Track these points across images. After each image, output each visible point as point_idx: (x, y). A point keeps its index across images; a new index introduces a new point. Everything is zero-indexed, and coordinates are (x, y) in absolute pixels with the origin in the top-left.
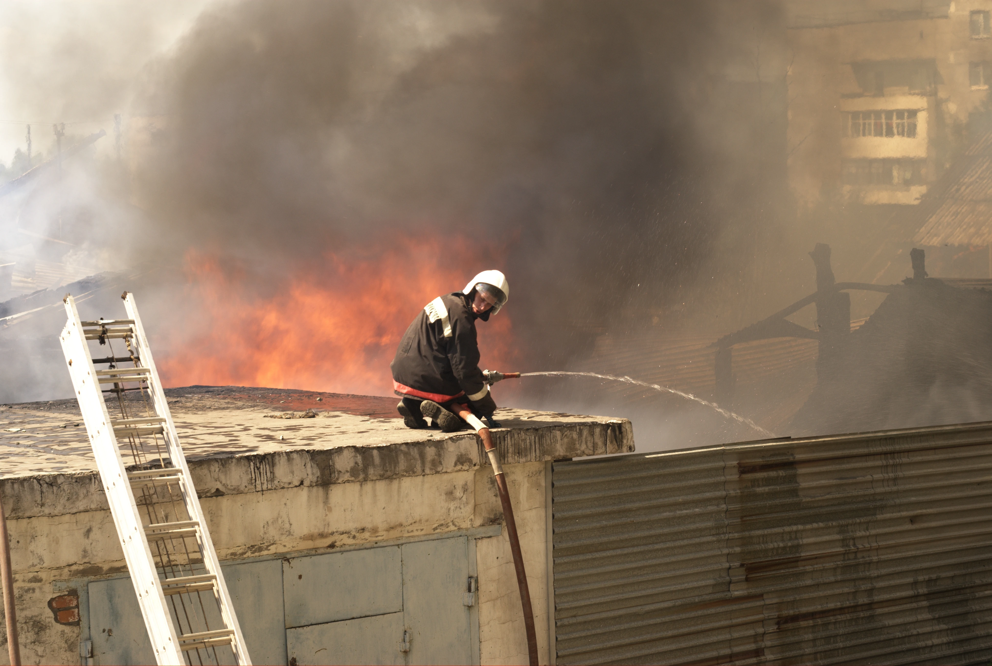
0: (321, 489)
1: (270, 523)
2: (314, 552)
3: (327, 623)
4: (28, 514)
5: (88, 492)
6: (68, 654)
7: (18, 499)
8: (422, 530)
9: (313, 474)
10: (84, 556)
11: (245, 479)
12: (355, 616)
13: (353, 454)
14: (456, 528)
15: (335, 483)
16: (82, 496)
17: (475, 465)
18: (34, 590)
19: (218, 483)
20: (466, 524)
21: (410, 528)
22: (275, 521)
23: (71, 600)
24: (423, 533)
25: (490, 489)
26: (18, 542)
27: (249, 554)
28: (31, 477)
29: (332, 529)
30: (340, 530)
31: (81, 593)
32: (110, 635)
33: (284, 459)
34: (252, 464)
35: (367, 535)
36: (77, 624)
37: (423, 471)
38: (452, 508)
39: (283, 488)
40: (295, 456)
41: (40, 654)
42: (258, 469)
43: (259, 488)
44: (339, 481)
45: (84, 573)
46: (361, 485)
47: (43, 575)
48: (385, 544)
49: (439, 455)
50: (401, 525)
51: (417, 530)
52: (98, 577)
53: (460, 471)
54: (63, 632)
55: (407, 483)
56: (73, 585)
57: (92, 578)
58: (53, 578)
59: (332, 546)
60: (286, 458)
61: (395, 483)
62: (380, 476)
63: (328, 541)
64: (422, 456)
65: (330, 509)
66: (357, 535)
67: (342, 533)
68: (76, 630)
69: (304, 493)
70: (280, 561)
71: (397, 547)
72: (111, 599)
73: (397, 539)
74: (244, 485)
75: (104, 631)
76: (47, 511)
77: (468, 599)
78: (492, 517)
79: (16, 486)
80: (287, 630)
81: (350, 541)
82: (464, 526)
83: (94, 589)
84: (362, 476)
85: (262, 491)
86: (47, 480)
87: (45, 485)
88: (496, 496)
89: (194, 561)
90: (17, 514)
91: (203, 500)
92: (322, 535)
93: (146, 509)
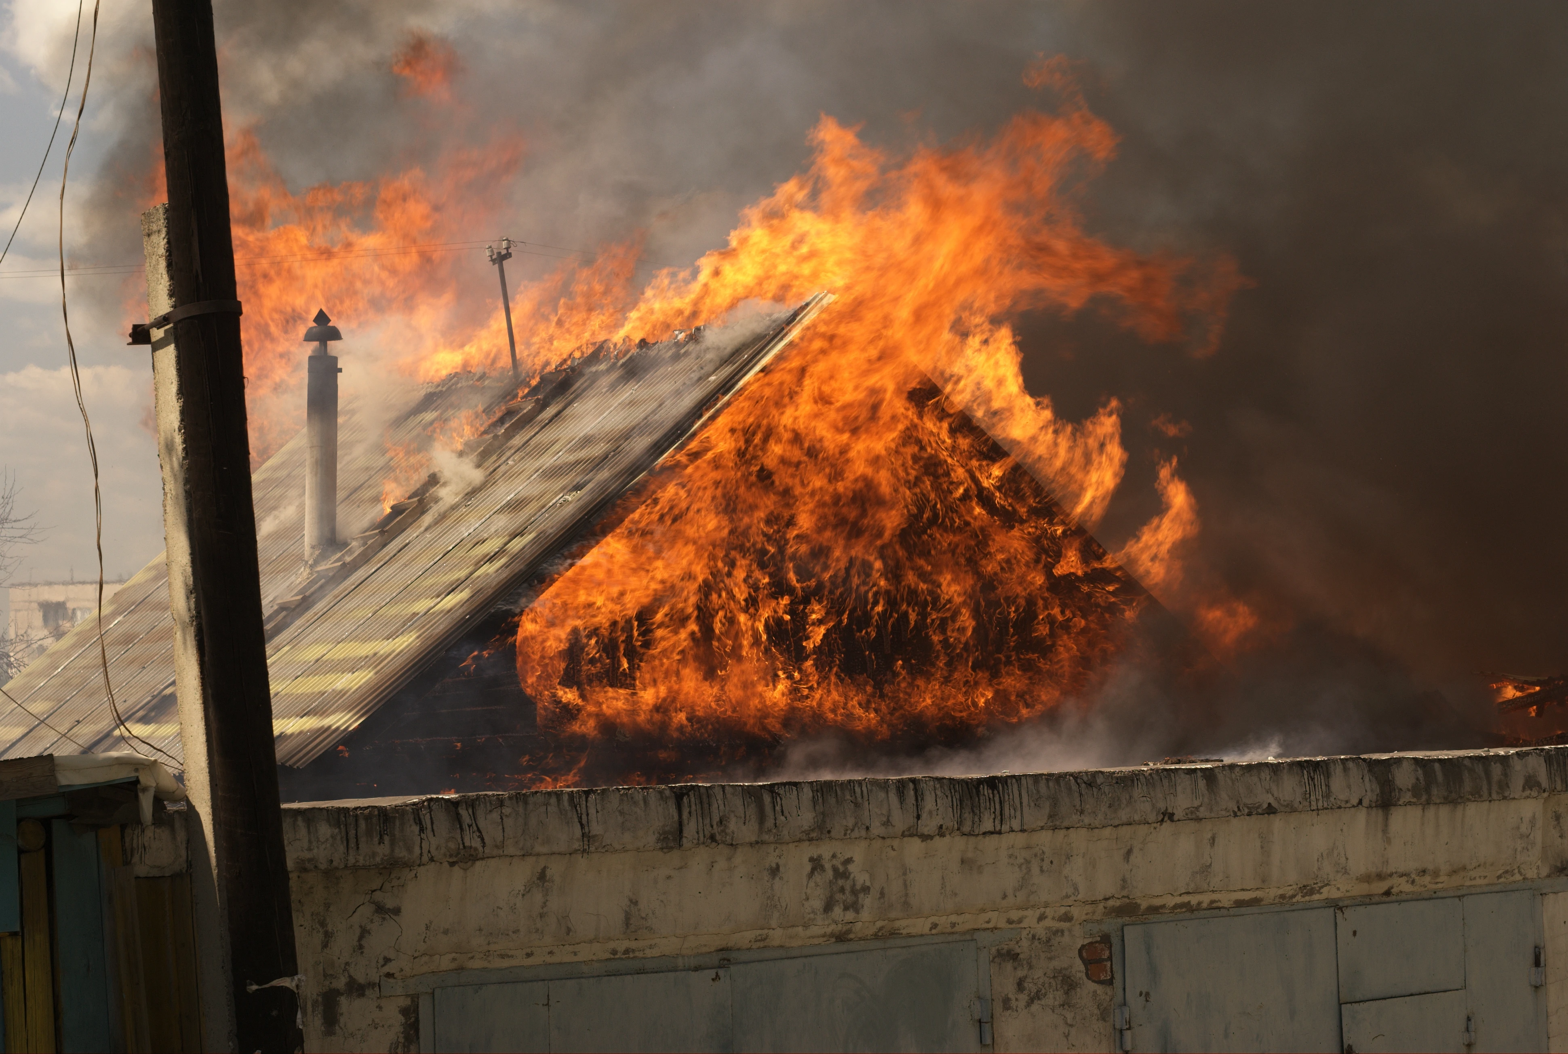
0: (1380, 812)
1: (1325, 855)
2: (1368, 900)
3: (1385, 999)
4: (1066, 823)
5: (1131, 797)
6: (1101, 1024)
7: (1055, 802)
8: (1485, 877)
9: (1372, 790)
10: (1123, 888)
11: (1299, 792)
12: (1414, 991)
13: (1413, 767)
14: (1521, 878)
15: (1395, 805)
16: (1124, 802)
17: (1544, 791)
18: (1062, 932)
19: (1270, 796)
20: (1531, 874)
22: (1330, 853)
23: (1102, 950)
24: (1486, 881)
25: (1554, 828)
26: (1052, 862)
27: (1299, 898)
28: (1066, 774)
29: (1391, 869)
30: (1399, 870)
31: (1115, 941)
32: (1147, 1001)
33: (1339, 768)
34: (1305, 772)
35: (1427, 879)
36: (1110, 982)
37: (1490, 794)
38: (1519, 849)
39: (1340, 807)
40: (1351, 765)
41: (1069, 1021)
42: (1313, 779)
43: (1314, 805)
44: (1401, 802)
45: (1119, 911)
46: (1423, 809)
47: (1075, 911)
48: (1444, 894)
49: (1506, 776)
50: (1464, 868)
51: (1480, 877)
52: (1133, 918)
53: (1528, 797)
54: (1095, 992)
55: (1473, 811)
56: (1106, 928)
57: (1126, 919)
58: (1084, 917)
59: (1388, 893)
60: (1341, 766)
61: (1460, 810)
62: (1444, 798)
63: (1382, 887)
64: (1487, 775)
65: (1388, 841)
66: (1417, 878)
67: (1401, 875)
68: (1109, 990)
69: (1362, 815)
70: (1332, 909)
71: (1457, 899)
72: (1149, 949)
73: (1458, 888)
74: (1298, 800)
75: (1141, 994)
76: (1087, 821)
77: (1536, 977)
78: (1559, 865)
79: (1051, 784)
80: (1343, 1006)
81: (1407, 888)
82: (1529, 875)
83: (1132, 935)
84: (1424, 798)
85: (1318, 810)
86: (1085, 779)
87: (1083, 785)
88: (1561, 836)
89: (1239, 904)
90: (1054, 823)
91: (1254, 817)
92: (1380, 877)
93: (1193, 825)
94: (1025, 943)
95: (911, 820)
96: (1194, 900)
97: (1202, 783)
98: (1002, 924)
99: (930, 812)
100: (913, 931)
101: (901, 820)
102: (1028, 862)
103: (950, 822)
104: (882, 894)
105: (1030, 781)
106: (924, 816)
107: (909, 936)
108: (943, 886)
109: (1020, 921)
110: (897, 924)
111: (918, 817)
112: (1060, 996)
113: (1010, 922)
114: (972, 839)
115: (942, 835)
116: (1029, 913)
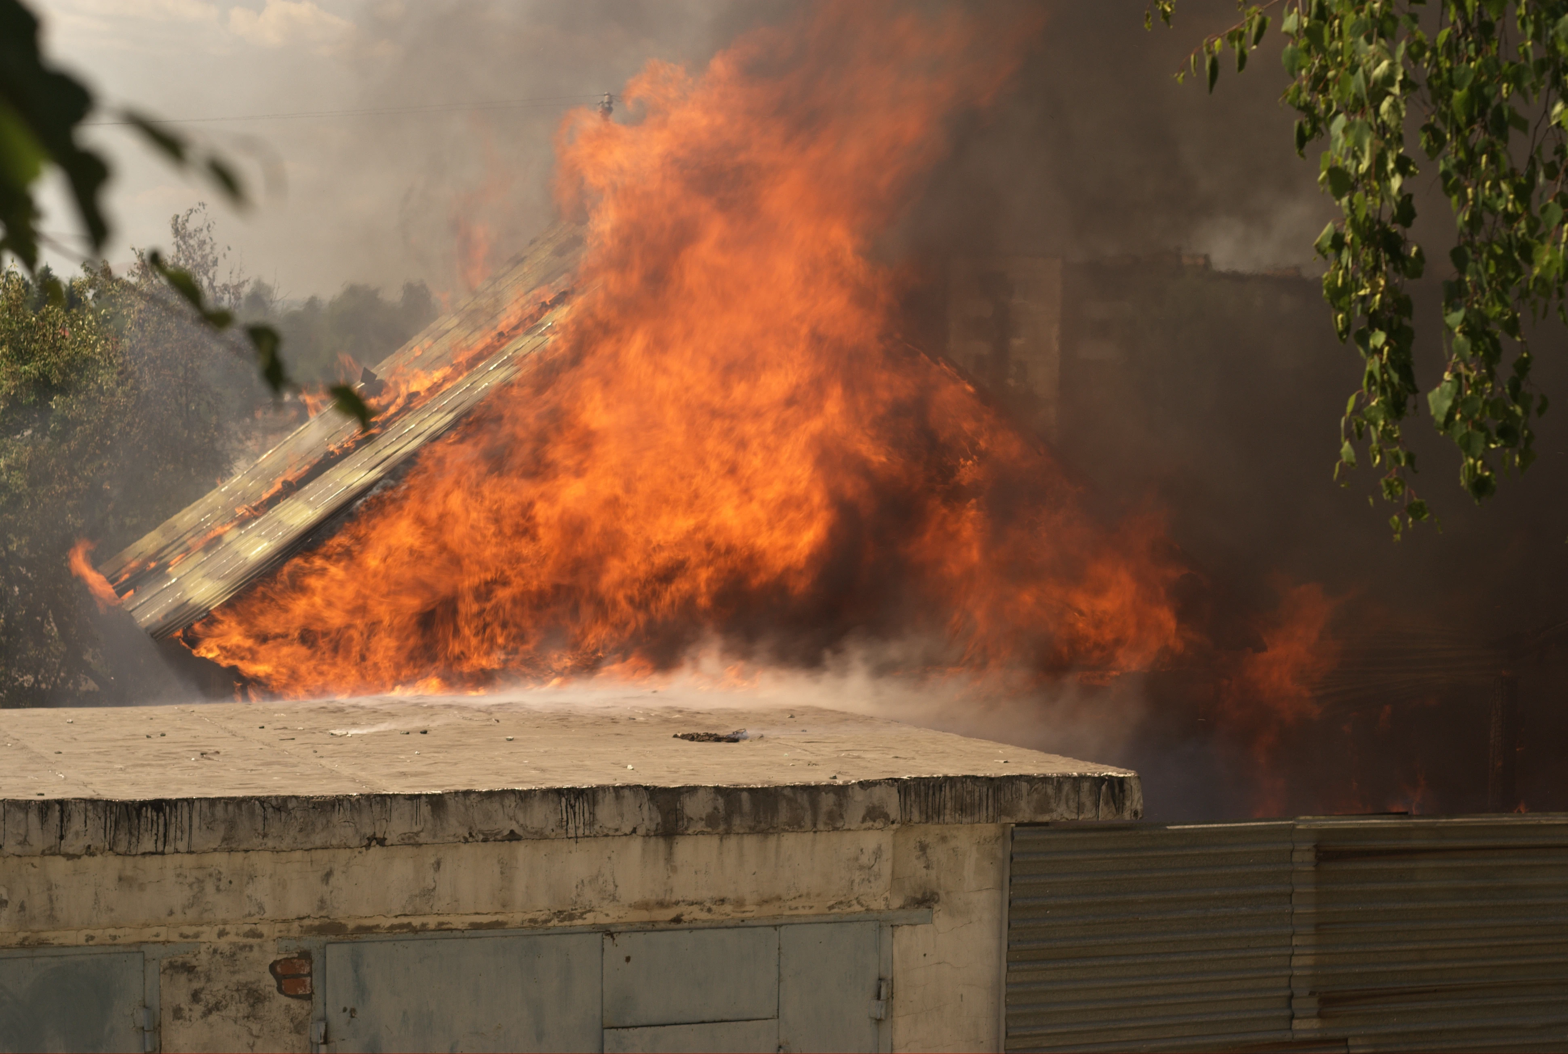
0: (661, 841)
1: (586, 882)
2: (650, 927)
3: (664, 1025)
4: (244, 846)
5: (328, 822)
6: (294, 1037)
7: (232, 825)
8: (811, 907)
9: (651, 819)
10: (321, 908)
11: (553, 820)
12: (706, 1018)
13: (712, 795)
14: (863, 909)
15: (683, 834)
16: (320, 827)
17: (893, 822)
18: (251, 947)
19: (514, 823)
20: (878, 904)
21: (793, 904)
22: (594, 880)
23: (302, 965)
24: (812, 911)
25: (918, 858)
26: (230, 882)
27: (555, 922)
28: (252, 798)
29: (677, 896)
30: (688, 899)
31: (316, 957)
32: (352, 1017)
33: (610, 797)
34: (563, 800)
35: (728, 908)
36: (309, 997)
37: (815, 825)
38: (857, 881)
39: (607, 835)
40: (627, 793)
41: (254, 1033)
42: (573, 807)
43: (572, 833)
44: (690, 831)
45: (321, 930)
46: (721, 840)
47: (264, 929)
48: (755, 923)
49: (840, 805)
50: (779, 898)
51: (804, 907)
52: (341, 937)
53: (869, 829)
54: (288, 1007)
55: (790, 842)
56: (305, 945)
57: (332, 937)
58: (278, 934)
59: (677, 920)
60: (614, 794)
61: (772, 841)
62: (750, 828)
63: (671, 913)
64: (815, 806)
65: (674, 869)
66: (714, 907)
67: (692, 904)
68: (307, 1005)
69: (636, 845)
70: (599, 935)
71: (772, 929)
72: (356, 968)
73: (774, 917)
74: (550, 828)
75: (345, 1010)
76: (270, 844)
77: (877, 1009)
78: (919, 896)
79: (230, 808)
80: (606, 1031)
81: (704, 916)
82: (874, 905)
83: (333, 952)
84: (722, 828)
85: (577, 837)
86: (274, 803)
87: (271, 810)
88: (927, 867)
89: (476, 926)
90: (229, 844)
91: (489, 845)
92: (661, 905)
93: (410, 850)
94: (204, 957)
95: (52, 840)
96: (416, 922)
97: (425, 810)
98: (174, 937)
99: (77, 834)
100: (67, 942)
101: (38, 839)
102: (200, 881)
103: (99, 842)
104: (22, 907)
105: (205, 805)
106: (70, 836)
107: (62, 946)
108: (97, 901)
109: (196, 936)
110: (44, 935)
111: (62, 837)
112: (244, 1008)
113: (182, 935)
114: (129, 860)
115: (93, 855)
116: (205, 928)
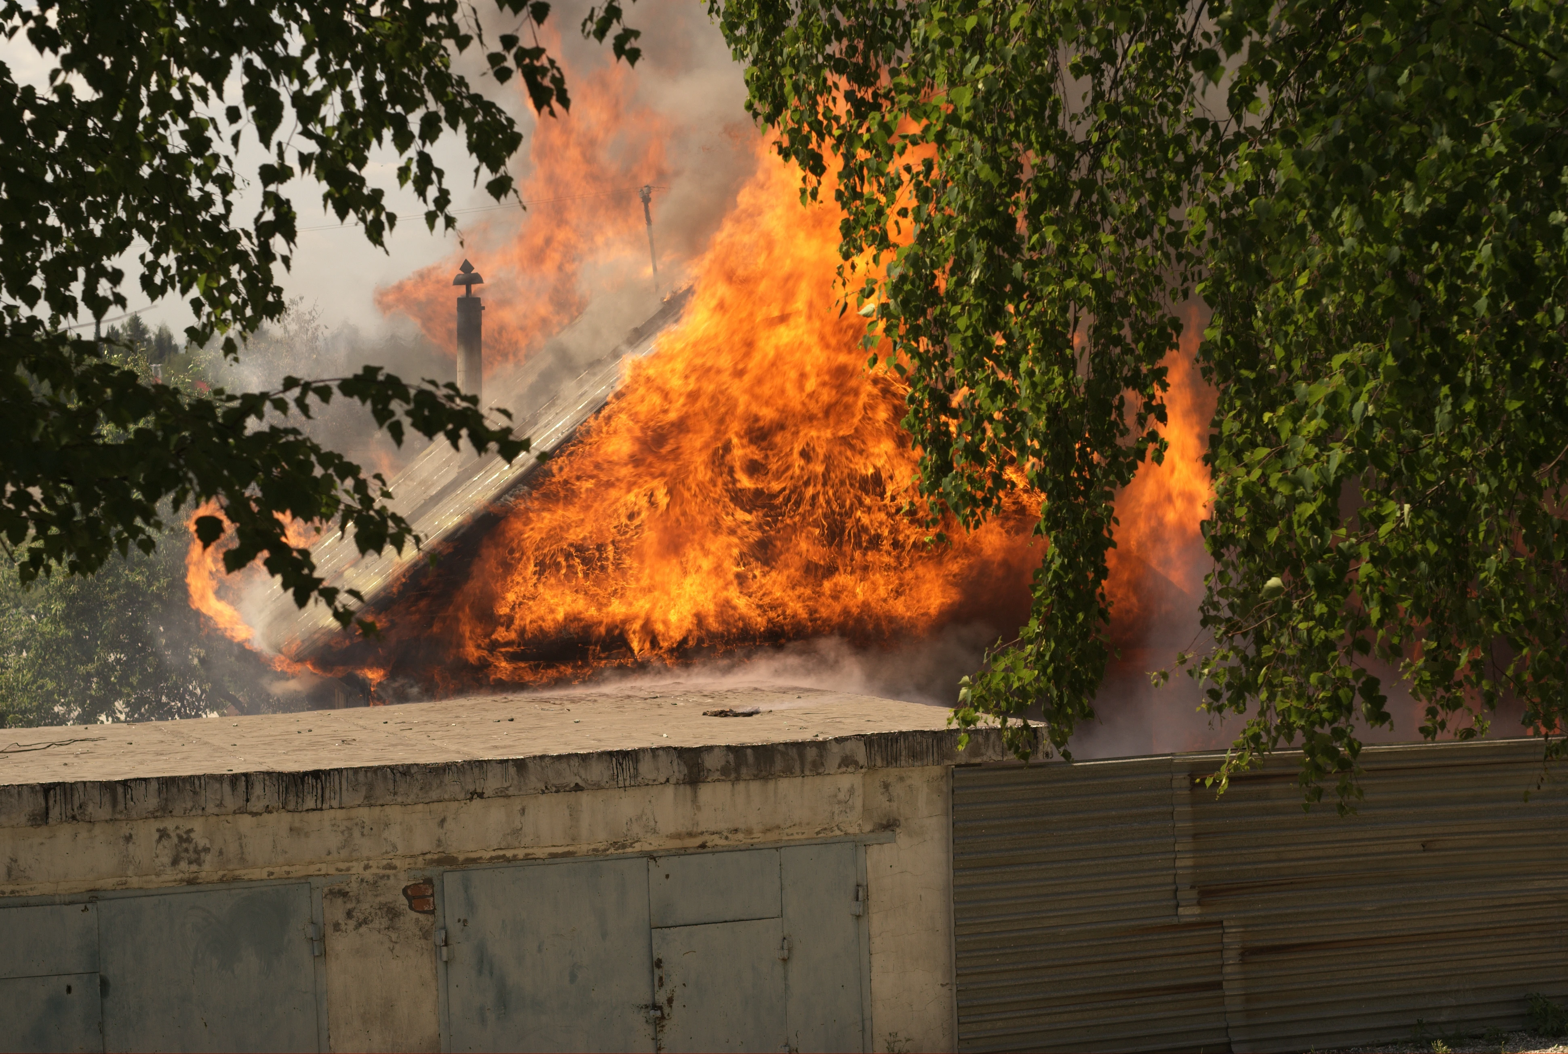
0: (688, 787)
1: (633, 820)
2: (682, 852)
3: (696, 925)
4: (381, 802)
5: (441, 782)
6: (423, 941)
7: (371, 787)
8: (803, 833)
9: (680, 772)
10: (439, 846)
11: (607, 775)
12: (727, 919)
13: (725, 752)
14: (843, 833)
15: (704, 782)
16: (435, 786)
17: (862, 767)
18: (388, 877)
19: (578, 777)
20: (854, 830)
21: (789, 831)
22: (639, 818)
23: (426, 889)
24: (804, 836)
25: (882, 794)
26: (372, 829)
27: (612, 850)
28: (384, 767)
29: (702, 828)
30: (710, 830)
31: (436, 882)
32: (465, 925)
33: (648, 756)
34: (614, 759)
35: (740, 836)
36: (432, 912)
37: (803, 771)
38: (837, 812)
39: (647, 785)
40: (661, 752)
41: (393, 939)
42: (621, 764)
43: (621, 784)
44: (709, 780)
45: (439, 862)
46: (733, 785)
47: (397, 863)
48: (762, 846)
49: (821, 756)
50: (778, 827)
51: (797, 833)
52: (454, 867)
53: (844, 773)
54: (417, 920)
55: (785, 785)
56: (428, 874)
57: (448, 867)
58: (407, 866)
59: (703, 846)
60: (651, 754)
61: (771, 785)
62: (754, 775)
63: (698, 841)
64: (802, 757)
65: (699, 808)
66: (730, 835)
67: (713, 833)
68: (431, 918)
69: (670, 790)
70: (645, 859)
71: (775, 850)
72: (466, 889)
73: (776, 842)
74: (605, 780)
75: (459, 921)
76: (400, 799)
77: (857, 908)
78: (884, 822)
79: (369, 774)
80: (653, 930)
81: (723, 842)
82: (851, 830)
83: (449, 878)
84: (733, 776)
85: (625, 787)
87: (399, 774)
88: (890, 800)
89: (553, 856)
90: (370, 801)
91: (561, 794)
92: (690, 835)
93: (501, 800)
94: (354, 885)
95: (241, 802)
96: (509, 854)
97: (512, 770)
98: (332, 871)
99: (258, 797)
100: (254, 877)
101: (231, 803)
102: (349, 829)
103: (275, 803)
104: (221, 853)
105: (351, 773)
106: (253, 799)
107: (251, 880)
108: (275, 847)
109: (348, 869)
110: (237, 873)
111: (248, 800)
112: (385, 922)
113: (338, 870)
114: (297, 815)
115: (270, 812)
116: (354, 864)
